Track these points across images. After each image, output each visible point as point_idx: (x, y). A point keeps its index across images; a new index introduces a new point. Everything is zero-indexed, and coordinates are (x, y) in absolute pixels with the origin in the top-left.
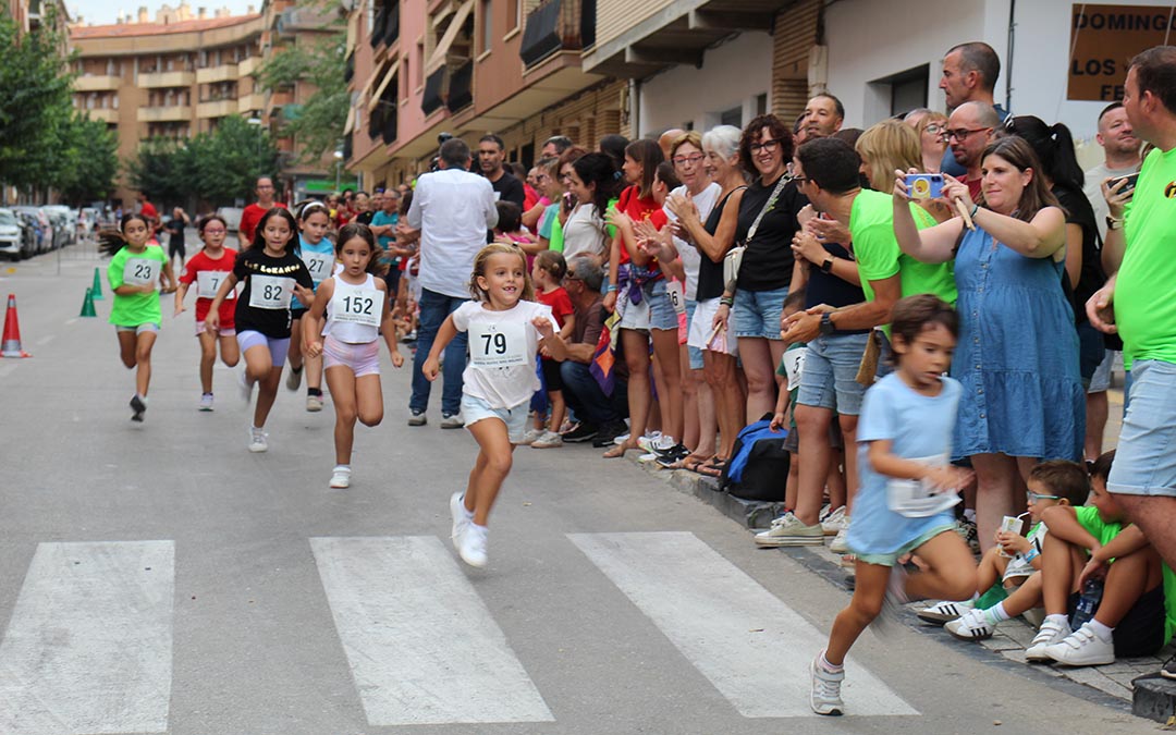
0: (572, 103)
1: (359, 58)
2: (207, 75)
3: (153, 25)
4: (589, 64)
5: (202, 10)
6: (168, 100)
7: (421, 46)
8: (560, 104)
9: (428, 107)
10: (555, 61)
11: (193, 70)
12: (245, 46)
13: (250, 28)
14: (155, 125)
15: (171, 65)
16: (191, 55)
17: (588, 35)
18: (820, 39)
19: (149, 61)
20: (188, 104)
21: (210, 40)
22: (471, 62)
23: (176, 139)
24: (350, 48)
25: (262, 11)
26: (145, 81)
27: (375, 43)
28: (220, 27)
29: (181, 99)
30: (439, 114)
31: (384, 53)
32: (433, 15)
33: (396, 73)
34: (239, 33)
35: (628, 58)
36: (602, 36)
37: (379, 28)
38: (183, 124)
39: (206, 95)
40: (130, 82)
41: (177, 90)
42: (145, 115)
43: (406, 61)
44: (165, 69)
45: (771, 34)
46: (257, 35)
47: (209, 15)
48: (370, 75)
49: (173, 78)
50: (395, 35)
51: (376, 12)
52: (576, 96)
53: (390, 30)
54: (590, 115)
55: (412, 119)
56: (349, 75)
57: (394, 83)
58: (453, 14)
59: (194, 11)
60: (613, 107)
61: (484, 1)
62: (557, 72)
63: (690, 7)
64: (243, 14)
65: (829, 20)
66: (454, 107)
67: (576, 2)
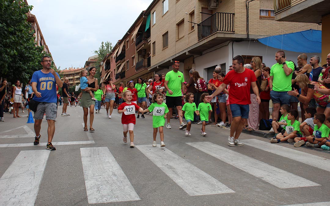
0: (143, 76)
1: (102, 72)
2: (76, 77)
3: (68, 70)
4: (149, 69)
5: (74, 68)
6: (70, 81)
7: (115, 70)
9: (116, 78)
10: (143, 69)
11: (74, 76)
15: (71, 76)
16: (73, 74)
17: (149, 65)
18: (194, 63)
19: (67, 75)
20: (73, 81)
21: (76, 72)
22: (125, 71)
23: (71, 86)
24: (101, 71)
25: (84, 68)
27: (105, 70)
28: (78, 70)
29: (72, 80)
30: (119, 79)
31: (108, 71)
32: (117, 65)
33: (110, 74)
35: (157, 68)
36: (151, 65)
37: (106, 68)
38: (73, 84)
39: (76, 80)
41: (72, 79)
43: (112, 72)
44: (70, 76)
45: (183, 63)
47: (76, 69)
48: (105, 75)
49: (71, 78)
50: (110, 68)
51: (105, 66)
52: (143, 75)
53: (108, 68)
54: (146, 78)
56: (101, 75)
57: (109, 76)
58: (121, 65)
60: (151, 76)
61: (127, 62)
62: (142, 71)
63: (171, 59)
64: (81, 68)
65: (195, 60)
66: (122, 78)
67: (146, 60)
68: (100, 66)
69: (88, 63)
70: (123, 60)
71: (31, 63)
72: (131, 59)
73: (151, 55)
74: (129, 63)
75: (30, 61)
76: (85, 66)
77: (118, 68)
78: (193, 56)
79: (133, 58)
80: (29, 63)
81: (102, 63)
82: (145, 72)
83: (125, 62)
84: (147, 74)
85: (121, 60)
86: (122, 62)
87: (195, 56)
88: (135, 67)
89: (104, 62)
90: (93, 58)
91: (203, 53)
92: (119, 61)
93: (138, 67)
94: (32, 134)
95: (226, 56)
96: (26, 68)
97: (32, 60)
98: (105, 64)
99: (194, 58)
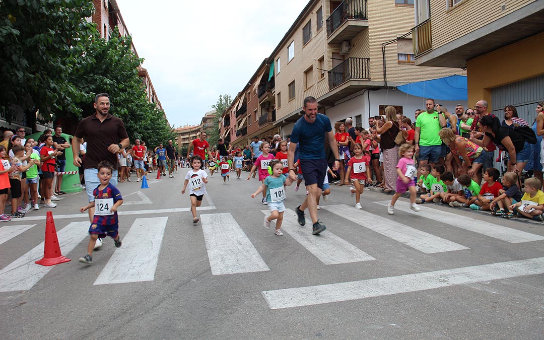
1: (221, 129)
2: (191, 136)
3: (183, 128)
4: (274, 124)
6: (186, 140)
7: (235, 126)
8: (264, 132)
9: (237, 135)
10: (267, 124)
12: (198, 130)
13: (199, 127)
14: (183, 144)
15: (186, 134)
16: (189, 132)
17: (274, 119)
19: (182, 134)
20: (189, 140)
21: (192, 130)
22: (247, 127)
24: (219, 128)
25: (201, 125)
26: (182, 137)
27: (225, 127)
28: (194, 128)
30: (240, 136)
31: (227, 128)
32: (237, 121)
33: (230, 131)
34: (197, 128)
35: (284, 122)
36: (277, 120)
37: (226, 124)
38: (189, 143)
40: (180, 138)
41: (187, 138)
42: (182, 143)
43: (232, 129)
46: (200, 128)
47: (192, 126)
48: (224, 132)
49: (187, 136)
50: (230, 124)
51: (225, 122)
52: (267, 131)
53: (228, 124)
55: (234, 138)
56: (219, 132)
57: (229, 134)
58: (242, 120)
59: (189, 126)
61: (249, 116)
62: (267, 126)
63: (299, 112)
64: (197, 125)
65: (326, 112)
66: (243, 135)
67: (270, 114)
68: (219, 122)
69: (205, 120)
70: (245, 114)
71: (143, 122)
72: (254, 113)
73: (276, 108)
74: (251, 118)
75: (141, 119)
76: (201, 123)
77: (239, 123)
78: (324, 107)
79: (256, 112)
80: (141, 122)
81: (220, 119)
82: (270, 127)
83: (247, 116)
84: (271, 129)
85: (242, 114)
86: (244, 117)
87: (326, 107)
88: (258, 122)
89: (223, 118)
90: (211, 114)
91: (336, 104)
92: (240, 116)
93: (262, 121)
94: (147, 200)
95: (362, 106)
96: (138, 127)
97: (144, 119)
98: (223, 119)
99: (325, 111)
